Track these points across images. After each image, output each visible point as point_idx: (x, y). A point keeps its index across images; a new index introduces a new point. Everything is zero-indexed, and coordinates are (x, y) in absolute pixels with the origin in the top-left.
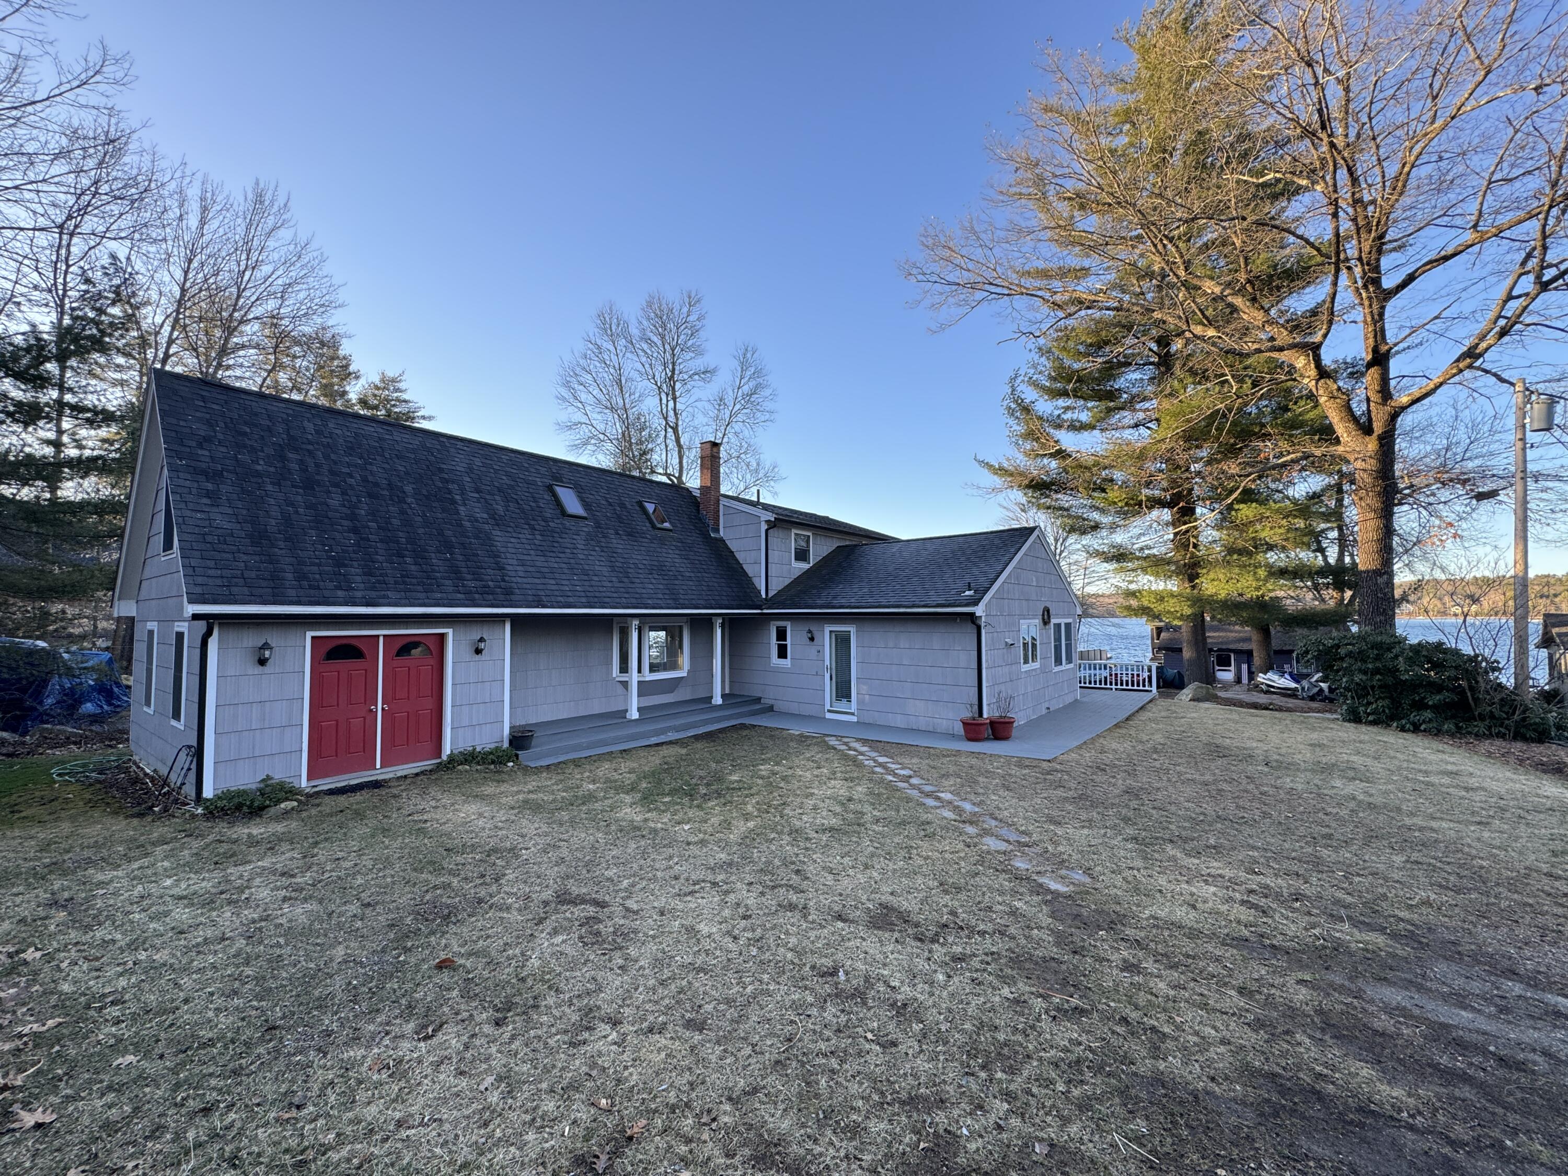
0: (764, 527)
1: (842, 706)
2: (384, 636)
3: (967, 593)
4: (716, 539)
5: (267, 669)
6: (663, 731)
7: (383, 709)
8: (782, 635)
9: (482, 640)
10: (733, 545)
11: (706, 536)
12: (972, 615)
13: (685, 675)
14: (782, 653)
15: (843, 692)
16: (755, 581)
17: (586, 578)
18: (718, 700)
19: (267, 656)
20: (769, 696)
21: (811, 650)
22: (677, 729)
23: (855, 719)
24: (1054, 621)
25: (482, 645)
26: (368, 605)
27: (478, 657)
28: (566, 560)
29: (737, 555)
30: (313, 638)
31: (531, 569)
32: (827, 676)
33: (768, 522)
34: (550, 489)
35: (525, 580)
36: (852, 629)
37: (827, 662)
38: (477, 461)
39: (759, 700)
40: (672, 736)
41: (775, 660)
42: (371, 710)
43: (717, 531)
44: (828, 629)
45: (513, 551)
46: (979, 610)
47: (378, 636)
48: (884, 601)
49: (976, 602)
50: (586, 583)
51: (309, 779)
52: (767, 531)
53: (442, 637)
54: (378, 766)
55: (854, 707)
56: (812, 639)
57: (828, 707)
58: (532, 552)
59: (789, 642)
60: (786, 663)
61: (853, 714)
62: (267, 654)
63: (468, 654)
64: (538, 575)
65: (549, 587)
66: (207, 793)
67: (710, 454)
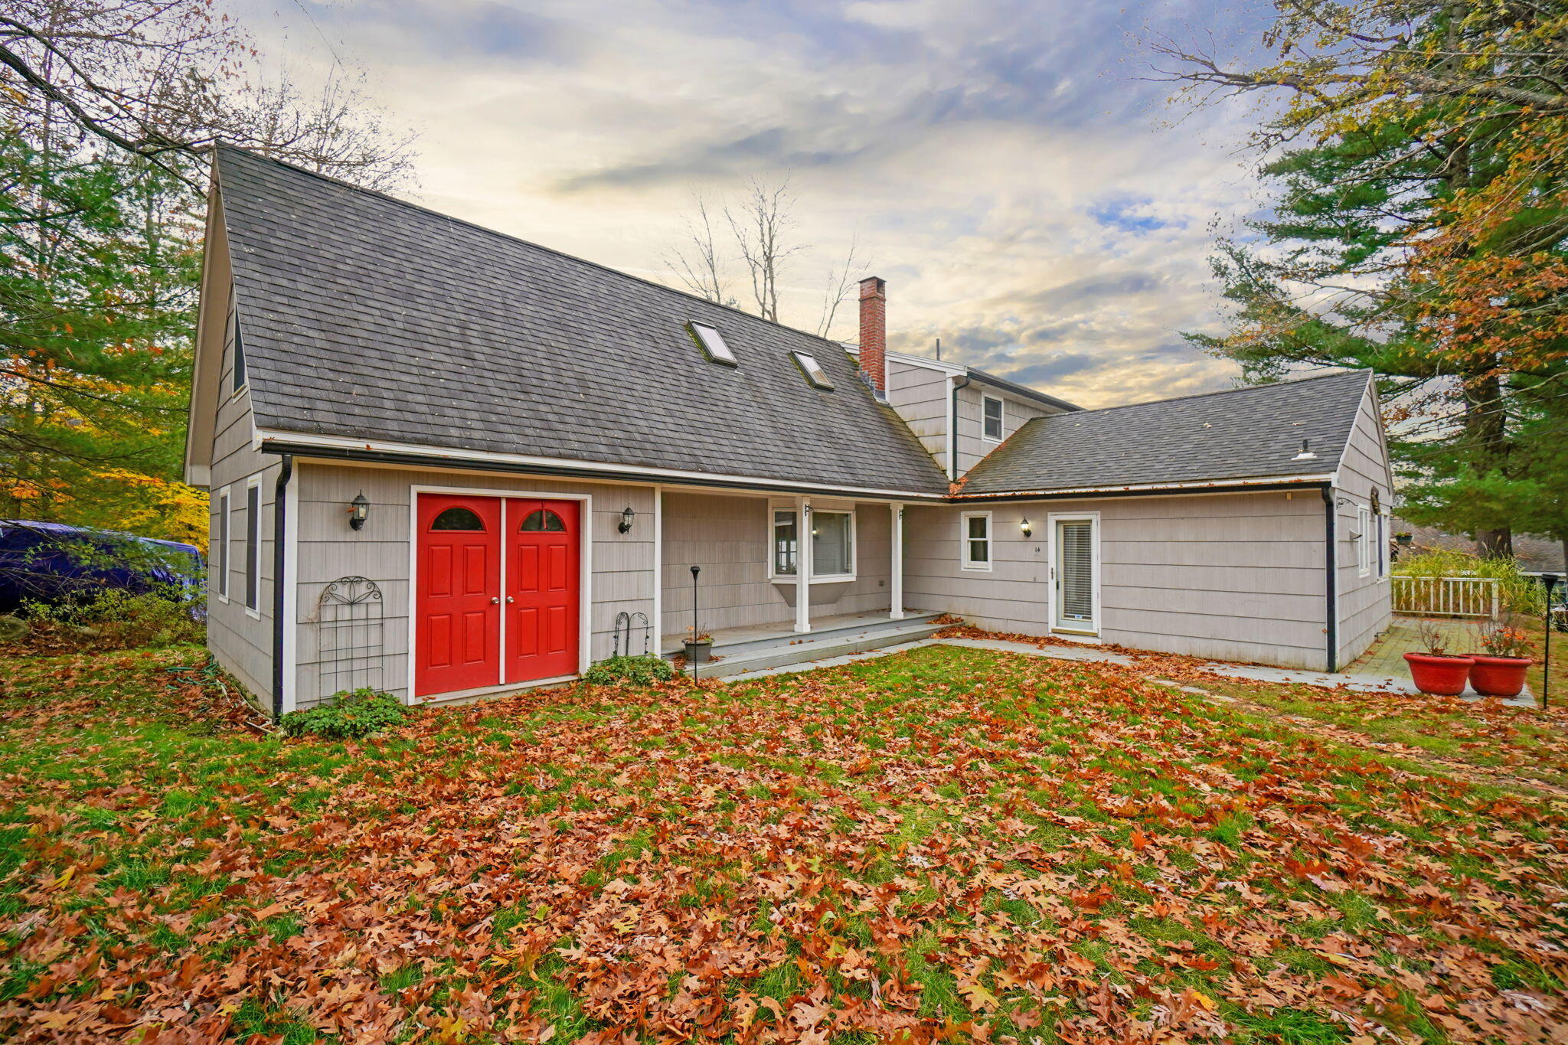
0: (950, 386)
1: (1076, 623)
2: (509, 500)
3: (1302, 456)
4: (881, 405)
5: (362, 534)
7: (507, 602)
8: (978, 527)
9: (628, 512)
10: (904, 413)
11: (871, 402)
12: (1319, 484)
13: (854, 579)
14: (979, 552)
15: (1078, 604)
16: (938, 458)
17: (746, 438)
19: (362, 515)
20: (957, 610)
21: (1027, 549)
23: (1097, 641)
25: (628, 520)
26: (489, 450)
27: (622, 537)
28: (720, 415)
29: (911, 425)
30: (420, 495)
31: (683, 422)
32: (1052, 584)
33: (956, 379)
34: (689, 328)
35: (677, 435)
36: (1095, 517)
37: (1052, 564)
38: (603, 289)
39: (941, 616)
41: (967, 564)
42: (492, 603)
43: (882, 395)
44: (1054, 516)
45: (658, 397)
46: (1333, 477)
47: (498, 499)
50: (749, 445)
51: (417, 695)
52: (955, 390)
53: (576, 507)
54: (502, 680)
56: (1028, 533)
57: (1052, 625)
58: (680, 401)
59: (989, 538)
60: (987, 567)
61: (1095, 636)
62: (362, 511)
63: (609, 531)
64: (691, 430)
65: (706, 446)
66: (289, 706)
67: (873, 294)
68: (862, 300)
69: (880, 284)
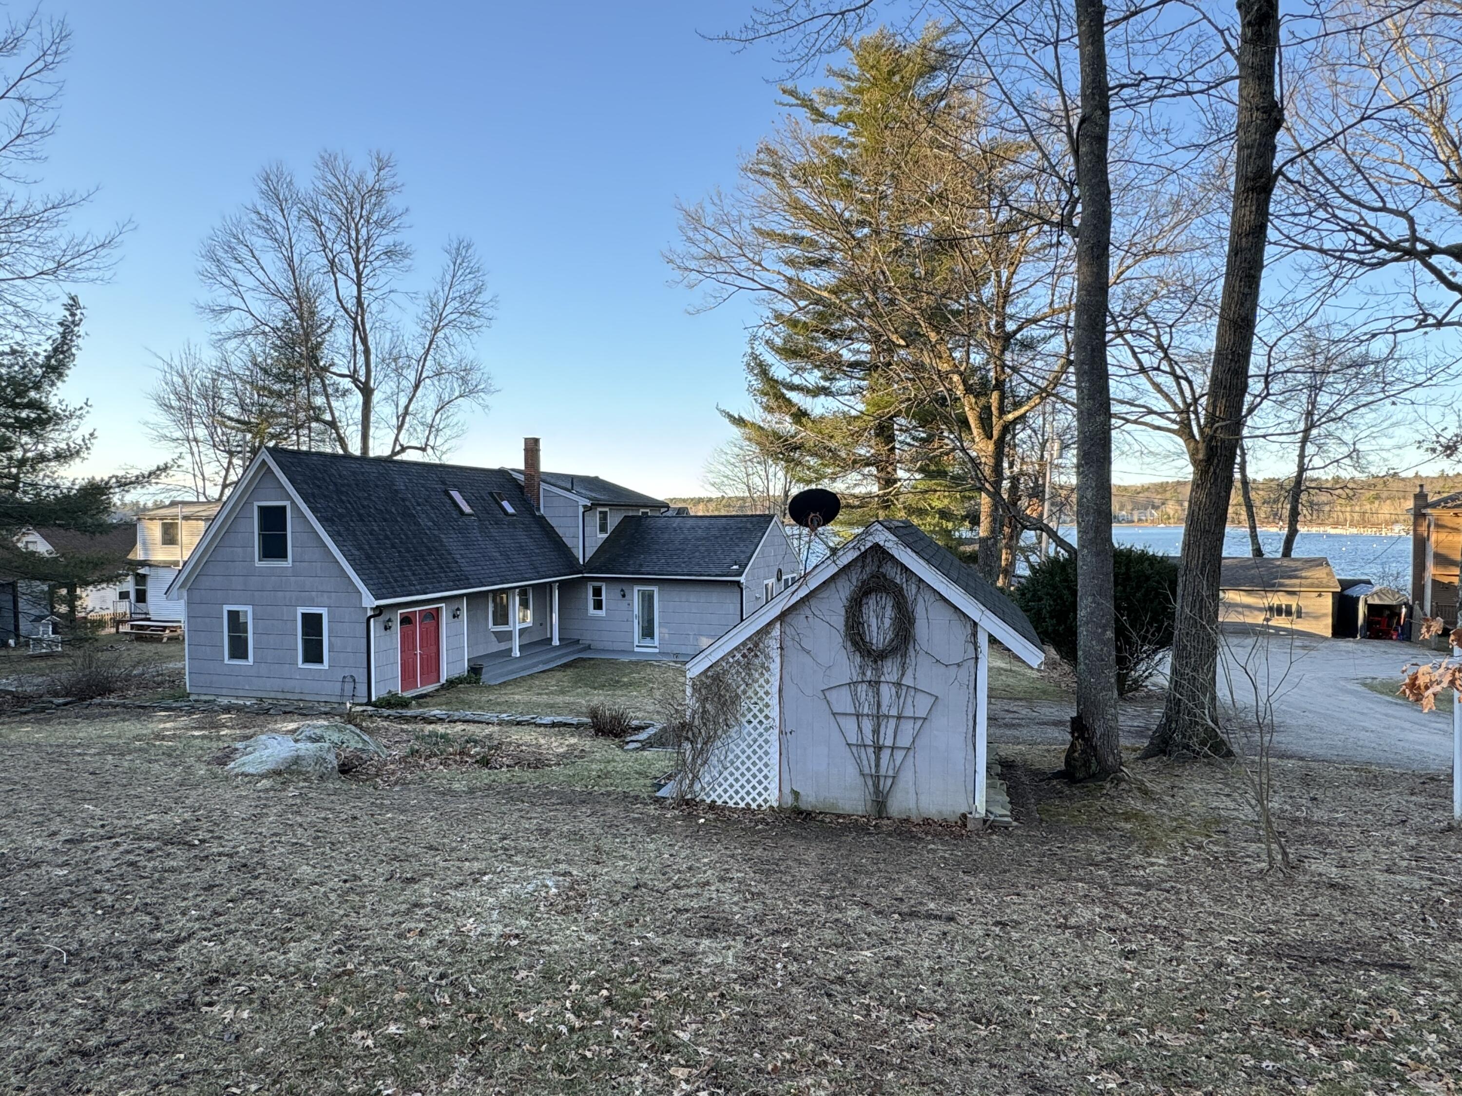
0: (581, 510)
1: (647, 642)
2: (419, 611)
3: (734, 567)
4: (538, 516)
6: (535, 665)
8: (597, 592)
9: (458, 609)
10: (553, 522)
11: (532, 513)
12: (738, 582)
13: (531, 626)
14: (598, 605)
15: (648, 632)
16: (574, 551)
18: (556, 642)
20: (587, 638)
21: (623, 604)
22: (545, 662)
23: (657, 650)
24: (784, 577)
25: (458, 613)
27: (455, 620)
28: (478, 551)
29: (557, 530)
30: (400, 614)
32: (636, 622)
33: (585, 506)
34: (448, 494)
35: (469, 569)
36: (655, 589)
37: (636, 612)
39: (577, 641)
40: (541, 668)
41: (592, 611)
43: (539, 510)
44: (636, 589)
46: (742, 579)
47: (417, 611)
48: (680, 571)
49: (740, 575)
51: (401, 692)
52: (584, 512)
53: (439, 609)
54: (419, 686)
55: (657, 644)
56: (624, 596)
57: (636, 643)
58: (462, 548)
59: (604, 597)
60: (602, 613)
61: (656, 647)
62: (390, 624)
63: (450, 618)
64: (473, 564)
65: (481, 572)
66: (373, 699)
67: (532, 448)
68: (526, 450)
69: (536, 441)
